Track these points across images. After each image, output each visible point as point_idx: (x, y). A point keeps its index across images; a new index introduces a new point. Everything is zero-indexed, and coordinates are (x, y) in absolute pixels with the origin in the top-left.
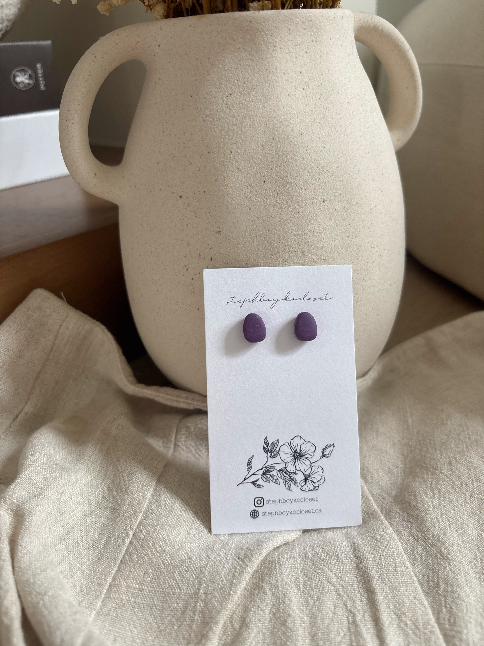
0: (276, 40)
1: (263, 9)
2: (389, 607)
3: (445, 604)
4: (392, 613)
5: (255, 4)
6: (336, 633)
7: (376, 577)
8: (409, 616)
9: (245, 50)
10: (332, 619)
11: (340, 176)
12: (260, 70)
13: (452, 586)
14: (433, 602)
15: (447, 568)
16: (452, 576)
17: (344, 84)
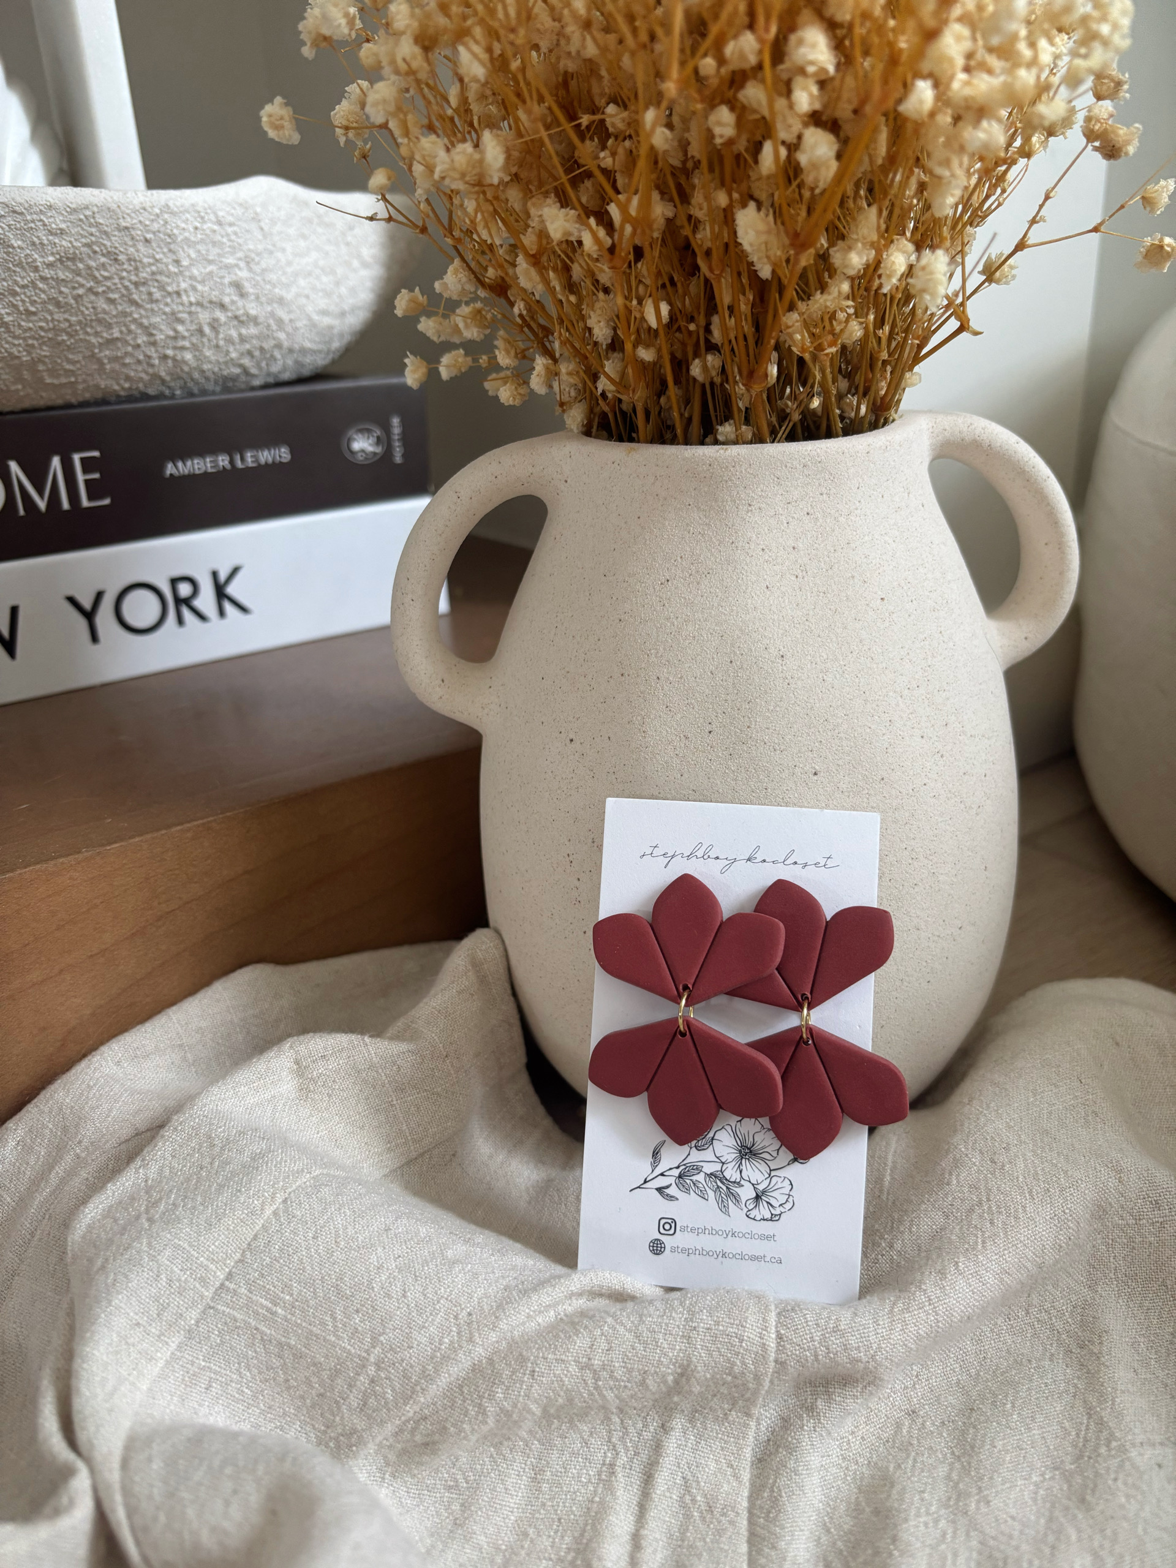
0: (752, 495)
1: (736, 442)
5: (726, 430)
9: (699, 508)
11: (850, 731)
12: (720, 542)
17: (878, 565)
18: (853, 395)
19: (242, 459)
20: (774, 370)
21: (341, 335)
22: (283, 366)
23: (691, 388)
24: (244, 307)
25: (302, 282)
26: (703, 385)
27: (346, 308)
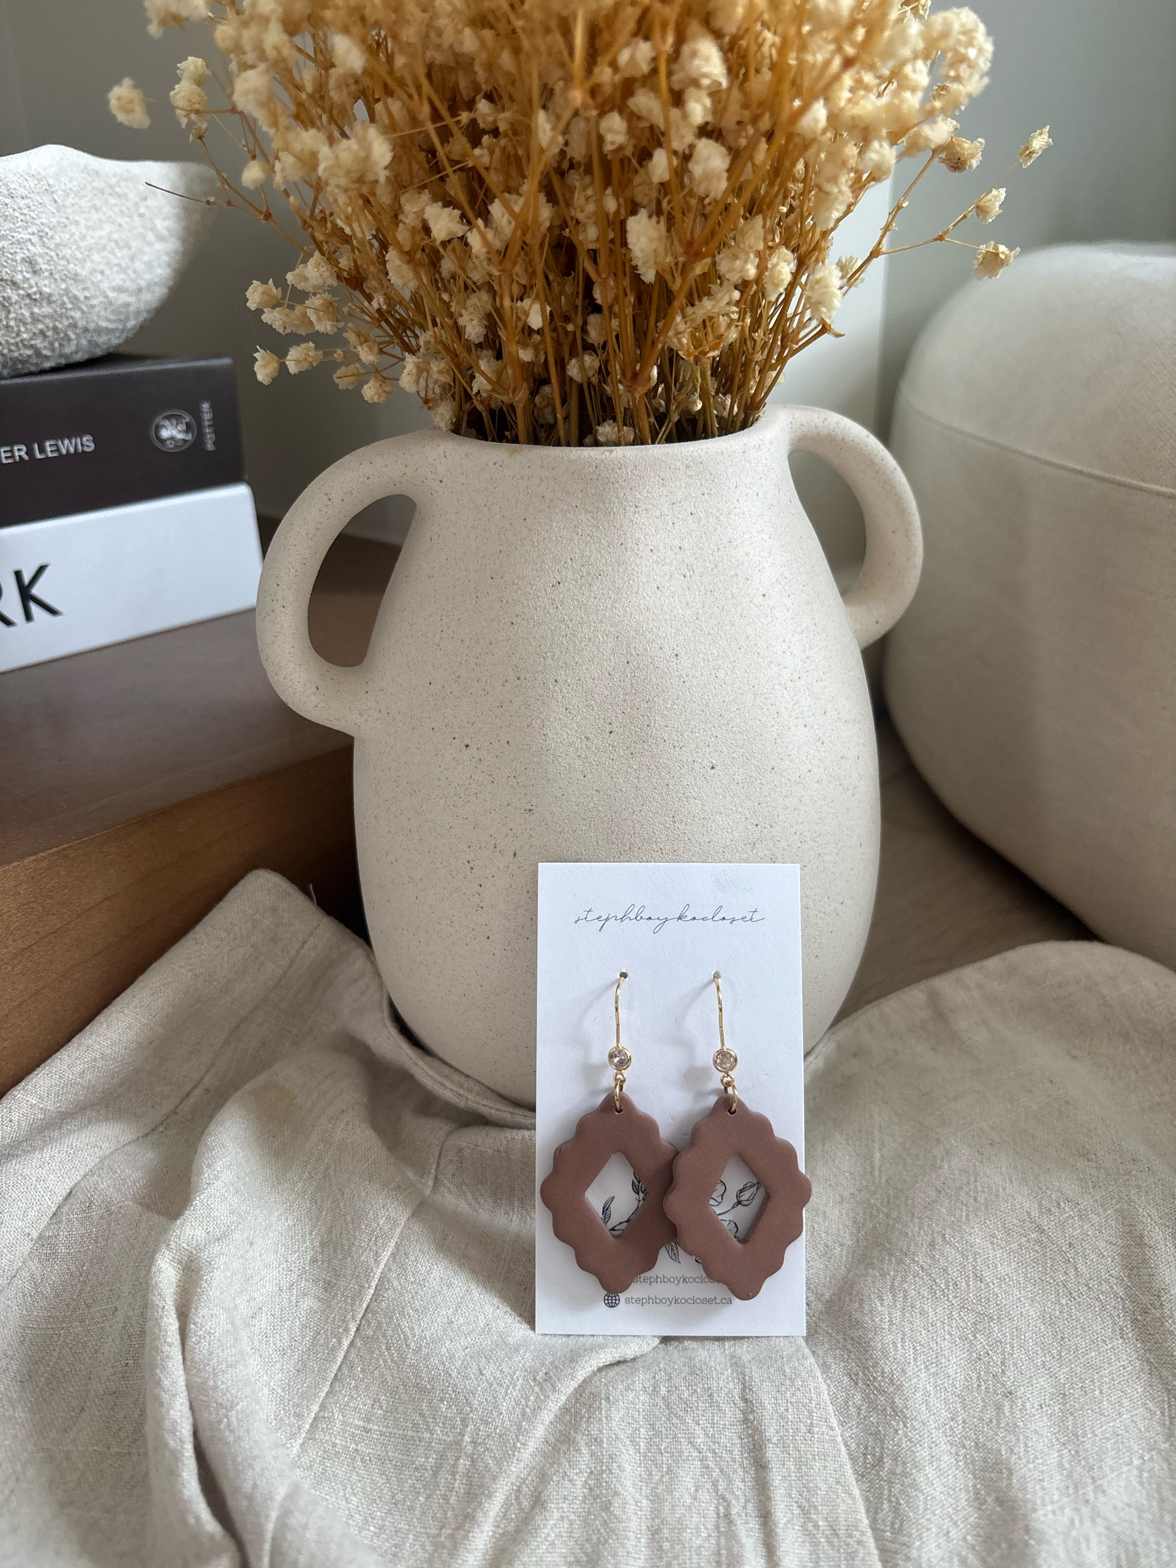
0: (638, 496)
1: (617, 444)
2: (790, 1495)
3: (889, 1496)
4: (795, 1504)
5: (606, 430)
6: (694, 1531)
7: (775, 1440)
8: (824, 1512)
9: (586, 510)
10: (690, 1507)
11: (742, 724)
12: (609, 544)
13: (904, 1463)
14: (869, 1491)
15: (900, 1432)
16: (907, 1446)
17: (757, 562)
18: (724, 395)
19: (42, 450)
20: (655, 372)
21: (138, 313)
22: (76, 348)
23: (567, 388)
24: (36, 284)
25: (96, 257)
26: (581, 386)
27: (143, 284)
